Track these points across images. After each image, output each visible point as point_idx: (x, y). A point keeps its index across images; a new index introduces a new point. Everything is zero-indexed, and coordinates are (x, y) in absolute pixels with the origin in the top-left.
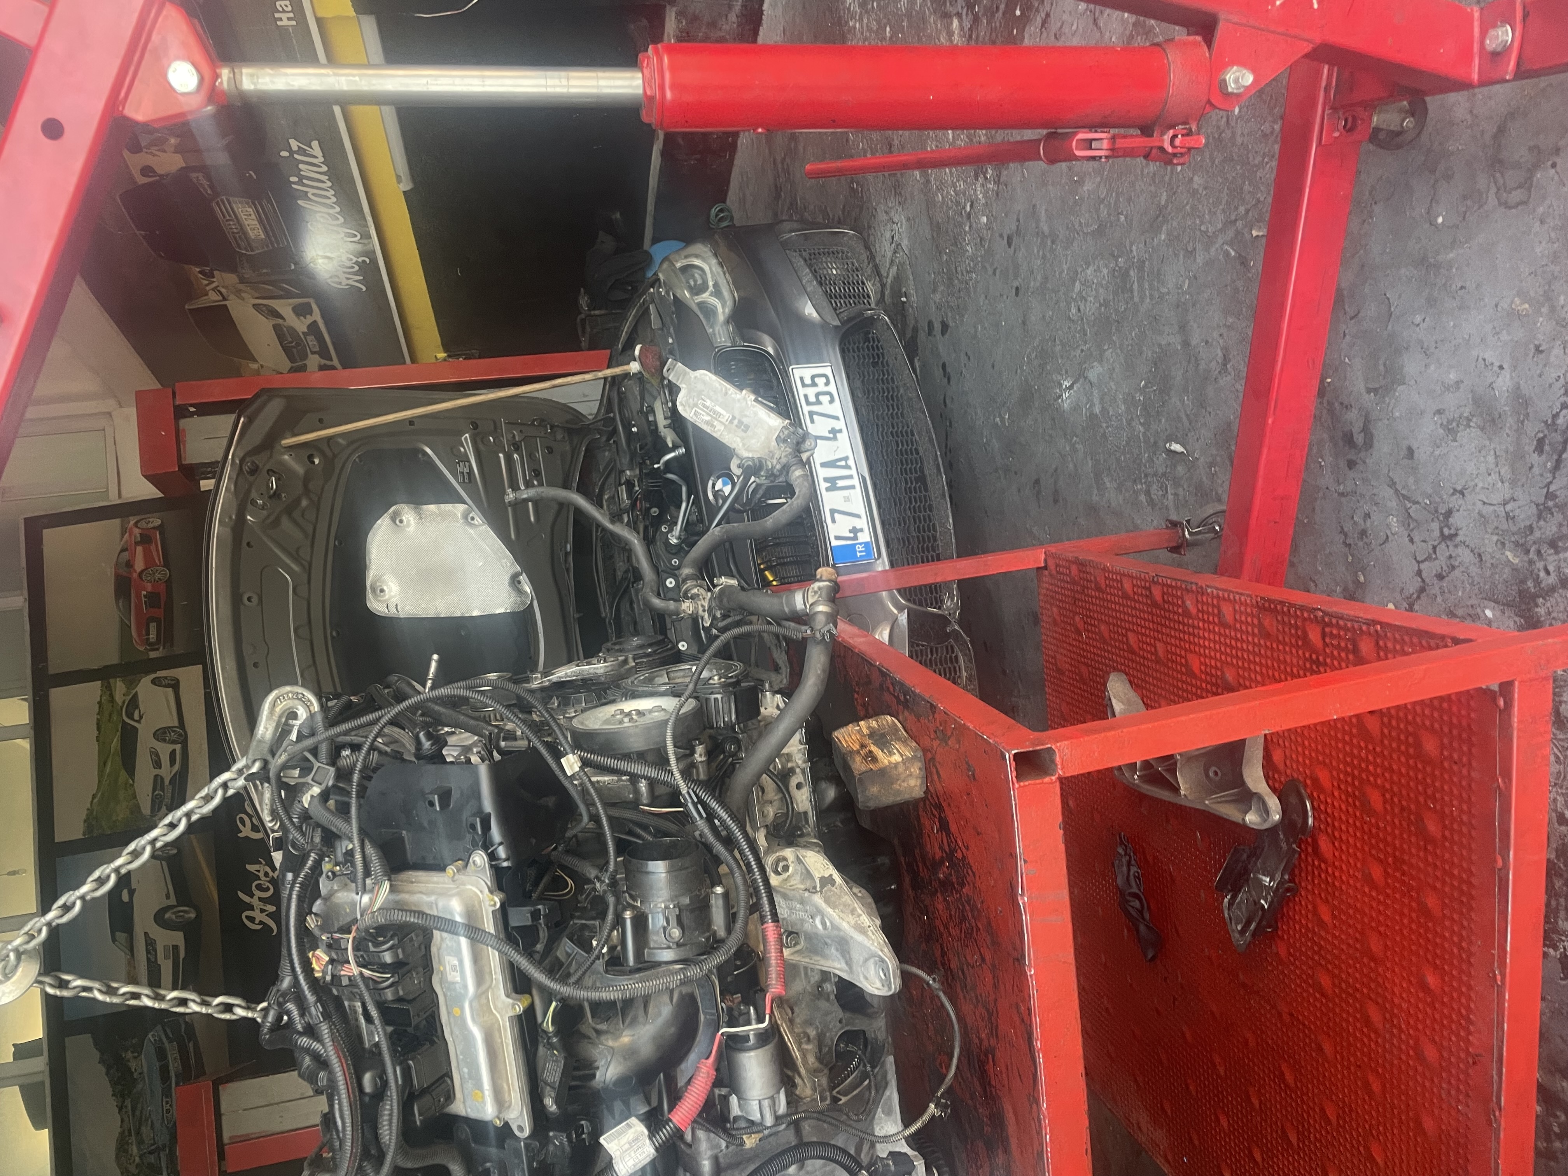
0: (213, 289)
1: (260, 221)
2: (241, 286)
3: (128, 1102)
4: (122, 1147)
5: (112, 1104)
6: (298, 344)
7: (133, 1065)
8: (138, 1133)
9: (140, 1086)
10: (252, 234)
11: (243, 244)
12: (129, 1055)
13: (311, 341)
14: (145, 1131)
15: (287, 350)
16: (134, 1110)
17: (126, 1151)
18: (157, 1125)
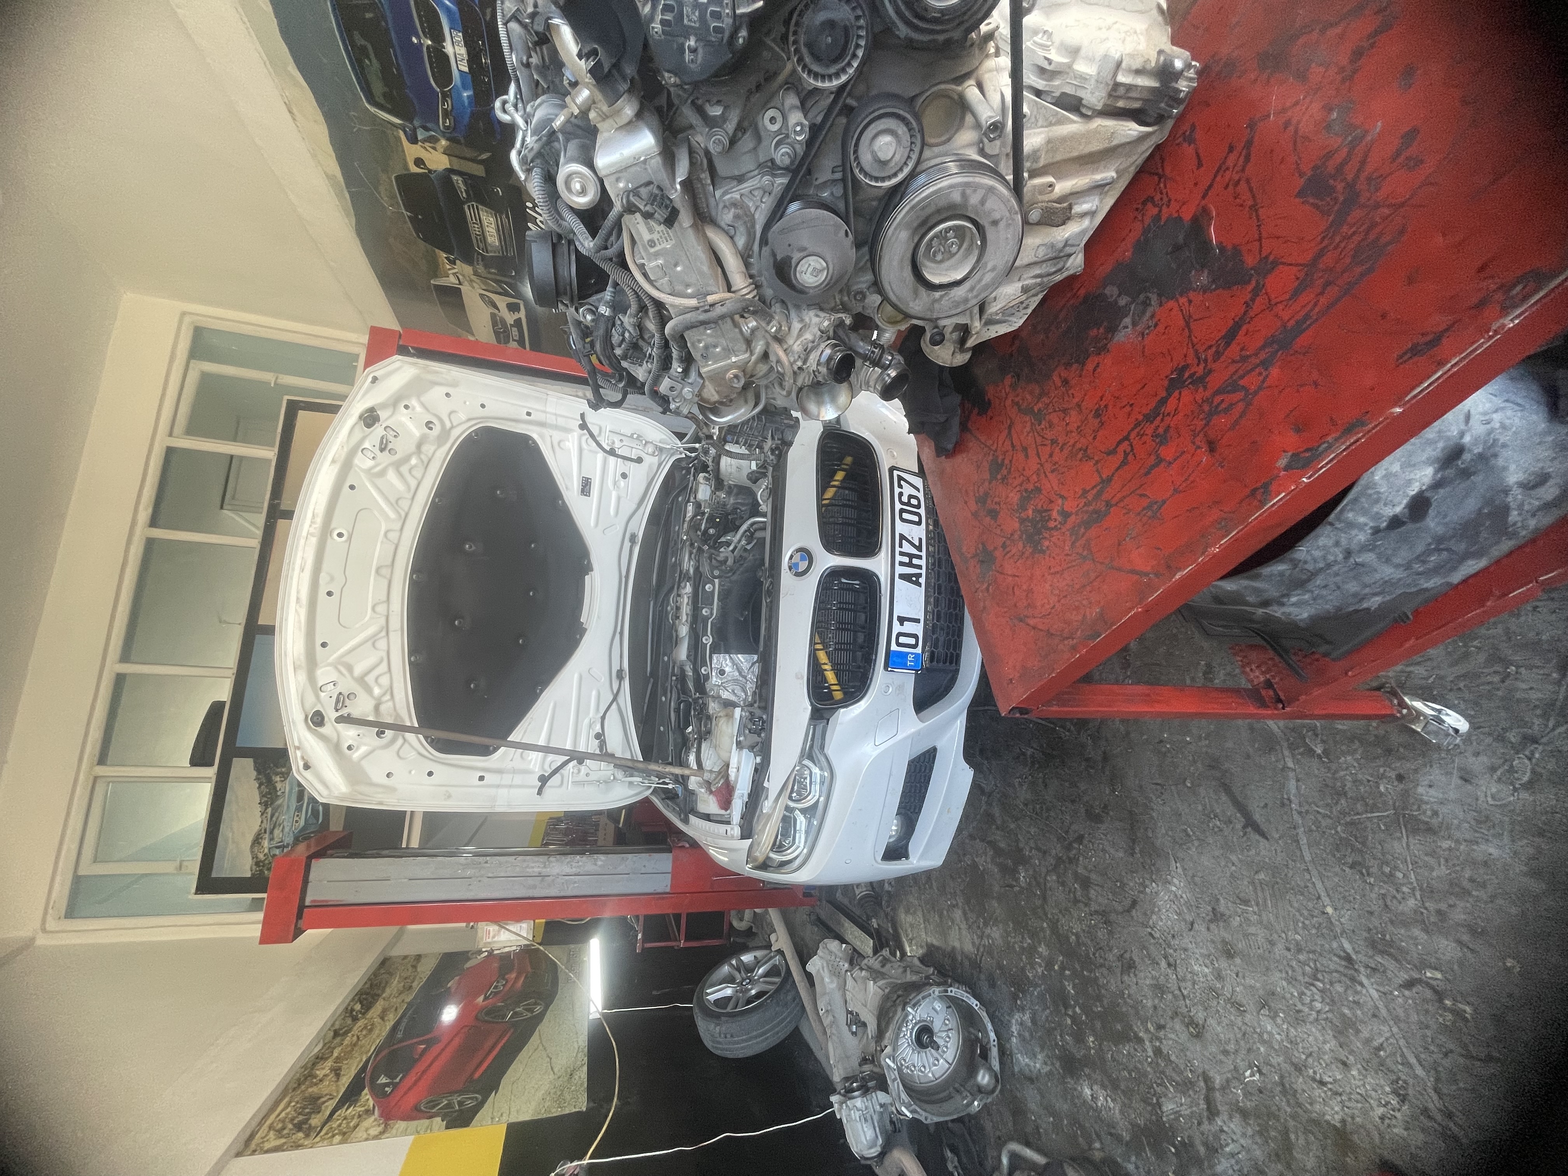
0: (454, 274)
1: (498, 230)
2: (474, 278)
3: (269, 810)
4: (257, 840)
5: (258, 809)
6: (504, 332)
7: (279, 786)
8: (272, 832)
9: (279, 802)
10: (490, 240)
11: (481, 245)
12: (278, 779)
13: (515, 332)
14: (277, 832)
15: (497, 333)
16: (272, 817)
17: (259, 843)
18: (287, 829)
